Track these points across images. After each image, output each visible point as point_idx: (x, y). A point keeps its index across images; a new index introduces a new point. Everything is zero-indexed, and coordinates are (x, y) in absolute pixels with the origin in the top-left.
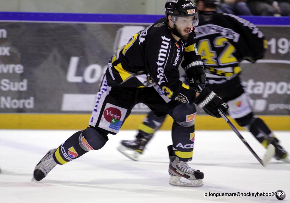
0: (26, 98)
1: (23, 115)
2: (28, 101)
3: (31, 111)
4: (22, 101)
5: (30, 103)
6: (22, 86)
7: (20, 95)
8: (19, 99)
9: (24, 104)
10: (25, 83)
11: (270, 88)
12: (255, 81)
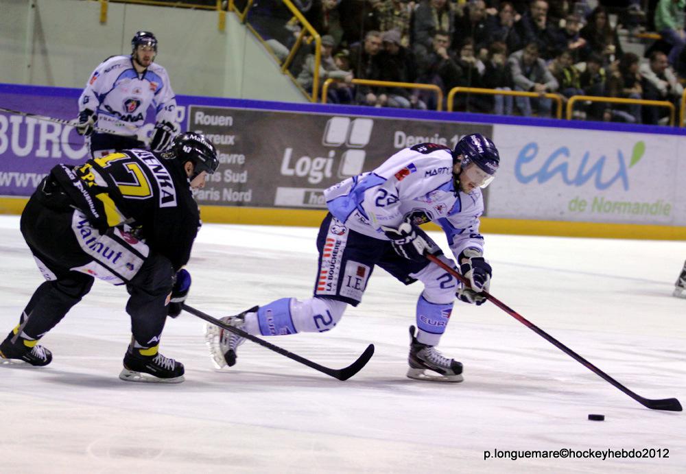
0: (245, 191)
1: (242, 208)
2: (246, 194)
3: (249, 205)
4: (242, 194)
5: (247, 196)
6: (243, 178)
7: (239, 187)
8: (239, 191)
9: (243, 196)
10: (245, 174)
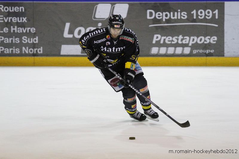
2: (39, 49)
3: (41, 55)
6: (35, 40)
8: (33, 48)
9: (37, 51)
10: (37, 38)
11: (193, 40)
12: (183, 36)
